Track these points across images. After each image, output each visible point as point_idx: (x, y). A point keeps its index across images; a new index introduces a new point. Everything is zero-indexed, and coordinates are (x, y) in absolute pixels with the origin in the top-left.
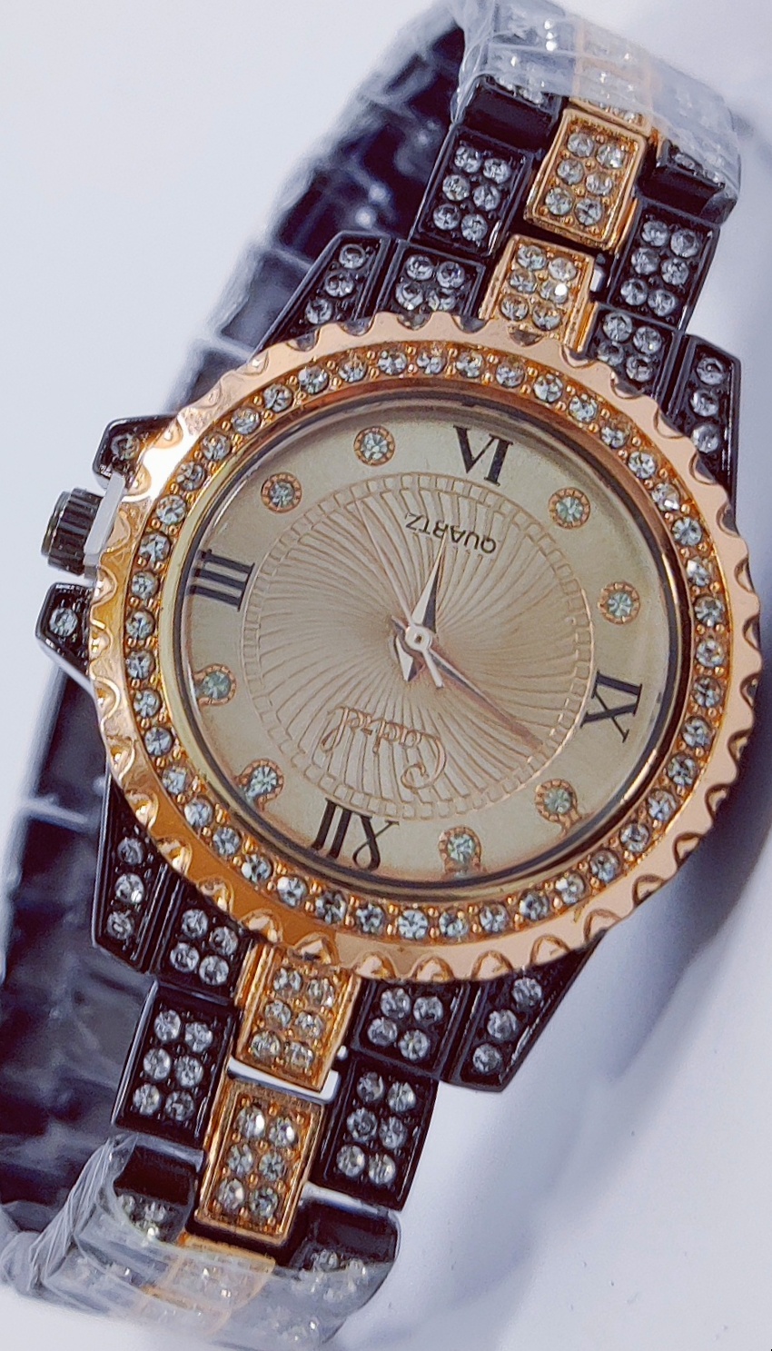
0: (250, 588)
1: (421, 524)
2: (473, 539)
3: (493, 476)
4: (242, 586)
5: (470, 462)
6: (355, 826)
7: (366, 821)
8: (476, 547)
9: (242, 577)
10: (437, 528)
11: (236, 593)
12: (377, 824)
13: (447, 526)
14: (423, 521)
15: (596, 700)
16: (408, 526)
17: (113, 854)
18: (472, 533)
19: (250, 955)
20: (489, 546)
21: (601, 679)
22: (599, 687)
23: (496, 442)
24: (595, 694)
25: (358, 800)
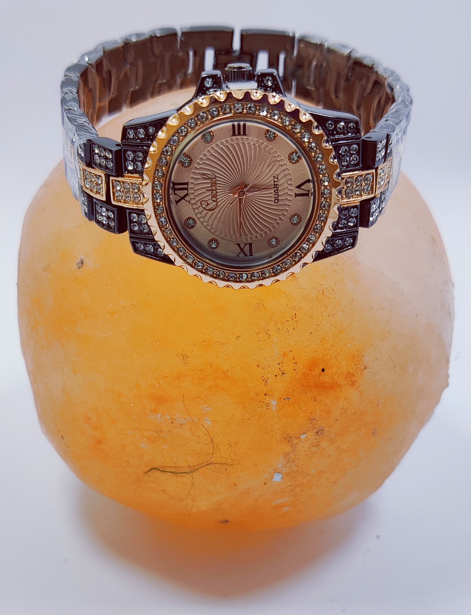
0: (239, 137)
1: (276, 180)
2: (277, 196)
3: (296, 195)
4: (239, 134)
5: (299, 187)
6: (185, 192)
7: (187, 195)
8: (275, 198)
9: (242, 133)
10: (276, 185)
11: (237, 133)
12: (187, 198)
13: (278, 187)
14: (277, 180)
15: (244, 245)
16: (274, 176)
17: (148, 125)
18: (278, 195)
19: (137, 175)
20: (276, 201)
21: (250, 245)
22: (248, 245)
23: (307, 192)
24: (246, 244)
25: (191, 191)
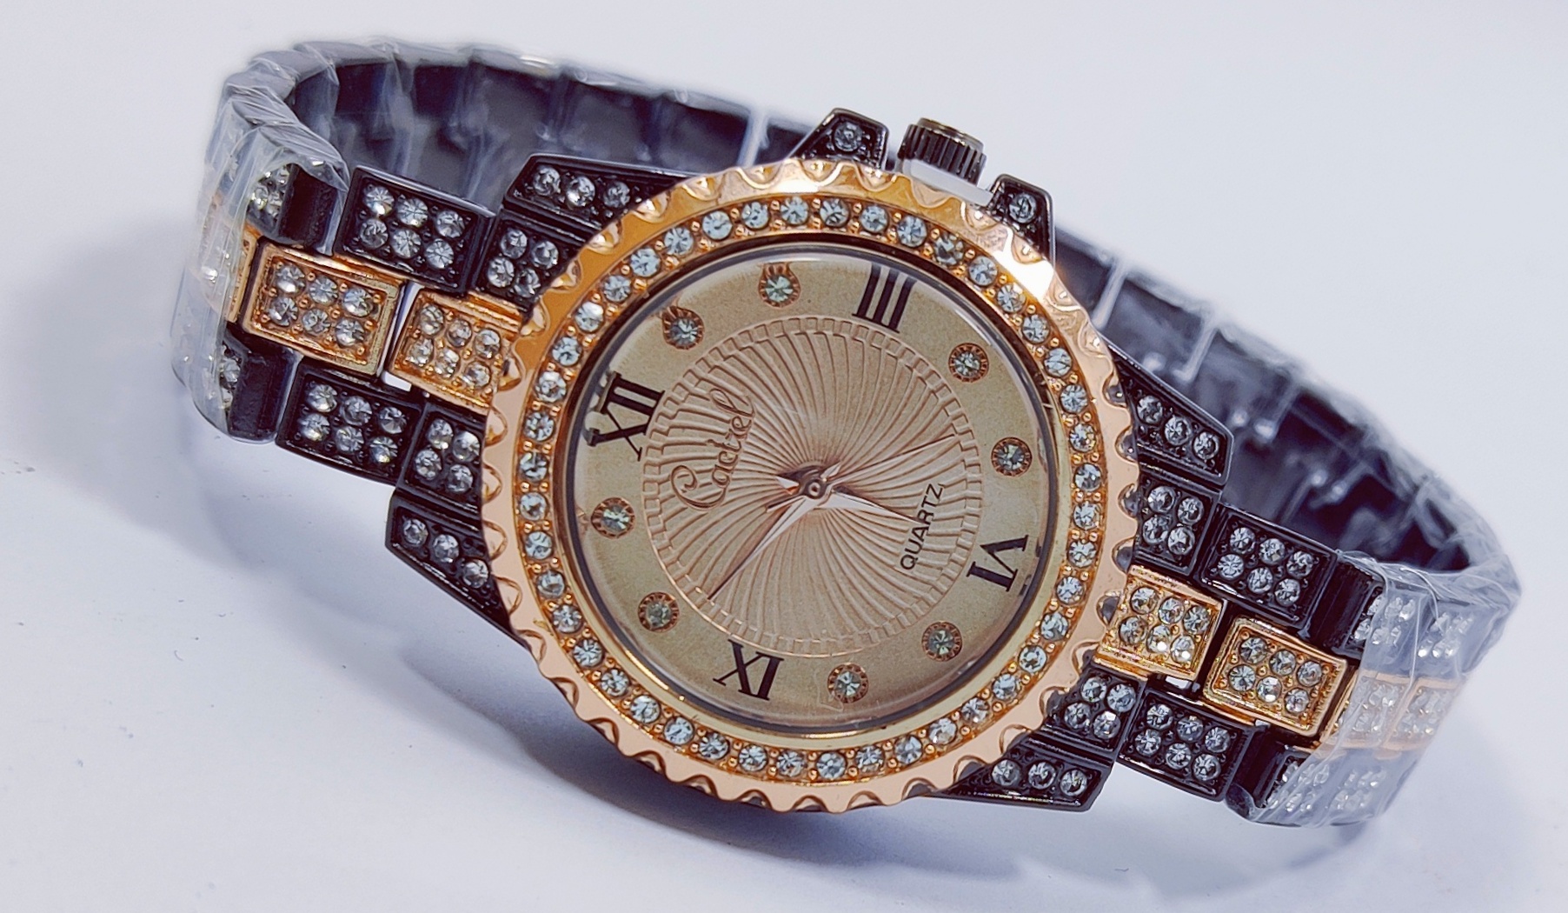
0: (873, 327)
1: (931, 498)
2: (915, 548)
3: (975, 571)
4: (877, 319)
5: (991, 549)
6: (639, 419)
7: (642, 429)
8: (907, 550)
9: (886, 319)
10: (927, 514)
11: (870, 313)
12: (637, 439)
13: (928, 523)
14: (935, 501)
15: (756, 655)
16: (930, 486)
17: (614, 177)
18: (921, 548)
19: (511, 308)
20: (908, 562)
21: (774, 663)
22: (768, 659)
23: (1010, 576)
24: (760, 655)
25: (658, 423)
